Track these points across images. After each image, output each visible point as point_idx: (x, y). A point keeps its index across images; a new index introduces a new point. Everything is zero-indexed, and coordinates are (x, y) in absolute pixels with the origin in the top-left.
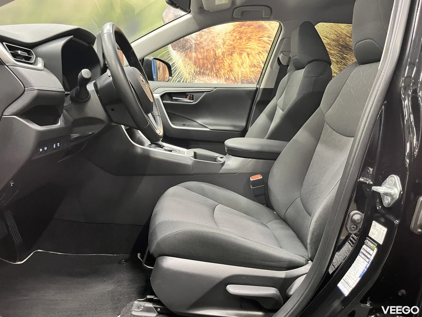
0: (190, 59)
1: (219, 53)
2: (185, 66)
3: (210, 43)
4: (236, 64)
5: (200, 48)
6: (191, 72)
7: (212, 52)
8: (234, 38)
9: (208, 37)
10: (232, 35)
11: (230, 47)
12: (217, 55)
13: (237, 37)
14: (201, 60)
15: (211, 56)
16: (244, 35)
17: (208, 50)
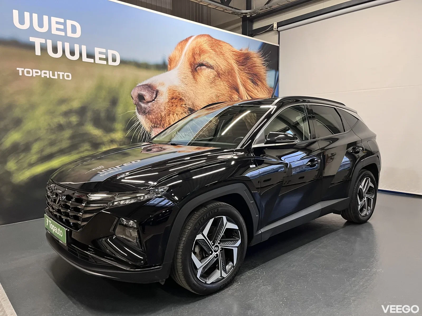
0: (149, 119)
1: (163, 115)
2: (146, 124)
3: (158, 109)
4: (172, 120)
5: (153, 113)
6: (150, 127)
7: (159, 114)
8: (169, 106)
9: (157, 106)
10: (168, 104)
11: (168, 111)
12: (162, 116)
13: (171, 105)
14: (154, 119)
15: (159, 117)
16: (174, 104)
17: (158, 113)
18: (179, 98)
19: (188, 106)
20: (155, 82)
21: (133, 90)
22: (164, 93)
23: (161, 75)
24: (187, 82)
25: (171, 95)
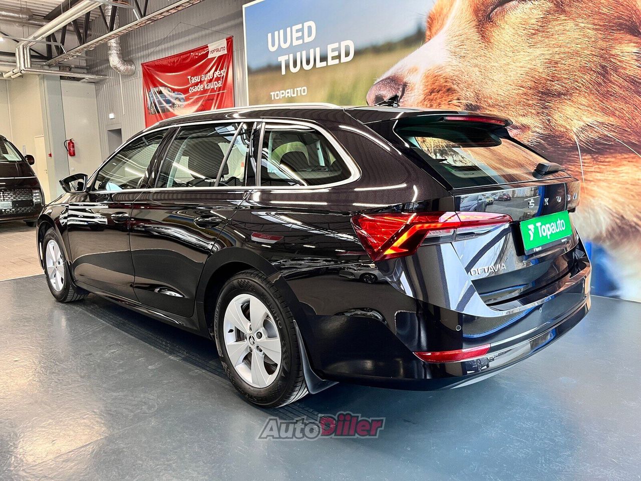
18: (445, 88)
19: (464, 102)
20: (401, 70)
21: (369, 92)
22: (417, 86)
23: (411, 53)
24: (466, 52)
25: (429, 87)
